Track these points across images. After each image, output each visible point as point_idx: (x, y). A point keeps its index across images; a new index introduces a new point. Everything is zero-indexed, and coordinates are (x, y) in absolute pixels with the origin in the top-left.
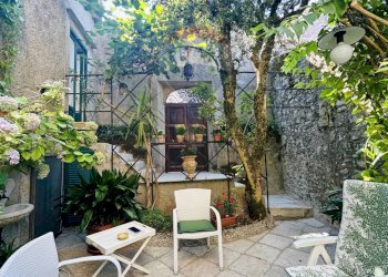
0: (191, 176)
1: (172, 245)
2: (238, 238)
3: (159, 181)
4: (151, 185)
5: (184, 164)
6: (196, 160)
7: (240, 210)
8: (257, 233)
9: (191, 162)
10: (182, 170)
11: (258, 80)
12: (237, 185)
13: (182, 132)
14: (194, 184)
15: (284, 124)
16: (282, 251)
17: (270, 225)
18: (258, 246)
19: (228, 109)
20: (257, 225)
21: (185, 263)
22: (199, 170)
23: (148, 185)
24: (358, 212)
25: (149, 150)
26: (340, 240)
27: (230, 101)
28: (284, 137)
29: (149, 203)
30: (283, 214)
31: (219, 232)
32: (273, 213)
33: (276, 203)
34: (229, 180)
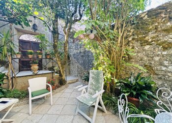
0: (35, 72)
1: (28, 103)
2: (57, 93)
3: (17, 76)
4: (12, 78)
5: (32, 68)
6: (38, 66)
7: (57, 83)
8: (63, 89)
9: (36, 67)
10: (31, 70)
11: (66, 38)
12: (56, 74)
13: (31, 53)
14: (37, 76)
15: (71, 54)
16: (71, 93)
17: (67, 86)
18: (64, 94)
19: (55, 47)
20: (63, 87)
21: (35, 109)
22: (39, 69)
23: (10, 78)
24: (93, 78)
25: (10, 61)
26: (89, 86)
27: (56, 44)
28: (71, 58)
29: (11, 87)
30: (70, 82)
31: (51, 92)
32: (68, 82)
33: (69, 79)
34: (53, 73)
